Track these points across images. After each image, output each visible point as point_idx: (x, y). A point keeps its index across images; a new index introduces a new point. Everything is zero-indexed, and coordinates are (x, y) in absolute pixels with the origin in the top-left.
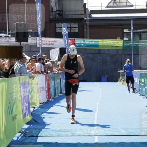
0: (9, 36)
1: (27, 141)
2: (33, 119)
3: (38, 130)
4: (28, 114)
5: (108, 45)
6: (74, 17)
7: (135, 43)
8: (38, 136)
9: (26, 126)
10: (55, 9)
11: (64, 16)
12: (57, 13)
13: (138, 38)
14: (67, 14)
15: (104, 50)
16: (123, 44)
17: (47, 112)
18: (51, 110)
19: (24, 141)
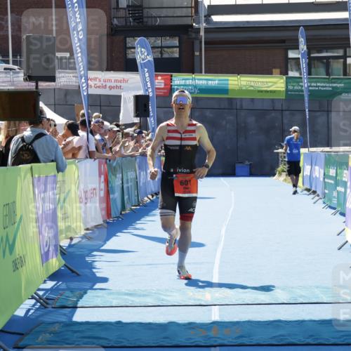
0: (16, 67)
1: (48, 319)
4: (54, 255)
5: (252, 88)
6: (170, 22)
7: (316, 82)
8: (77, 307)
10: (124, 3)
11: (145, 20)
12: (129, 14)
13: (322, 70)
14: (154, 14)
15: (241, 100)
16: (287, 86)
17: (103, 248)
18: (112, 244)
19: (41, 319)
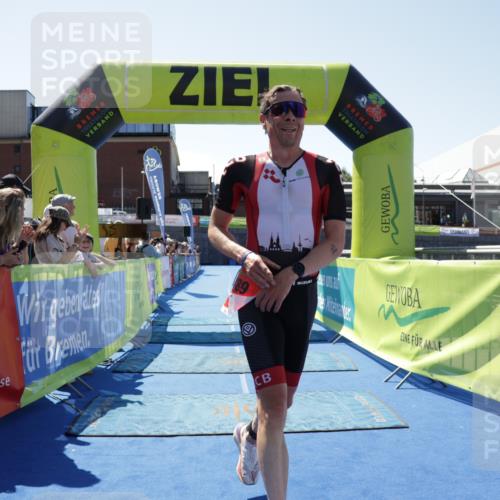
2: (159, 306)
4: (155, 302)
6: (198, 192)
8: (168, 325)
9: (152, 315)
10: (176, 183)
11: (186, 191)
12: (178, 187)
14: (190, 188)
17: (174, 298)
18: (177, 296)
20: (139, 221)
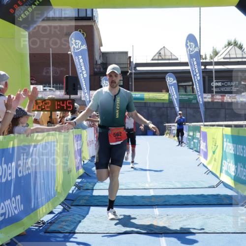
0: (54, 89)
1: (82, 194)
2: (85, 172)
3: (92, 184)
4: (81, 168)
5: (154, 98)
7: (181, 96)
8: (94, 190)
13: (183, 91)
15: (150, 103)
16: (169, 97)
20: (67, 97)
